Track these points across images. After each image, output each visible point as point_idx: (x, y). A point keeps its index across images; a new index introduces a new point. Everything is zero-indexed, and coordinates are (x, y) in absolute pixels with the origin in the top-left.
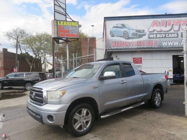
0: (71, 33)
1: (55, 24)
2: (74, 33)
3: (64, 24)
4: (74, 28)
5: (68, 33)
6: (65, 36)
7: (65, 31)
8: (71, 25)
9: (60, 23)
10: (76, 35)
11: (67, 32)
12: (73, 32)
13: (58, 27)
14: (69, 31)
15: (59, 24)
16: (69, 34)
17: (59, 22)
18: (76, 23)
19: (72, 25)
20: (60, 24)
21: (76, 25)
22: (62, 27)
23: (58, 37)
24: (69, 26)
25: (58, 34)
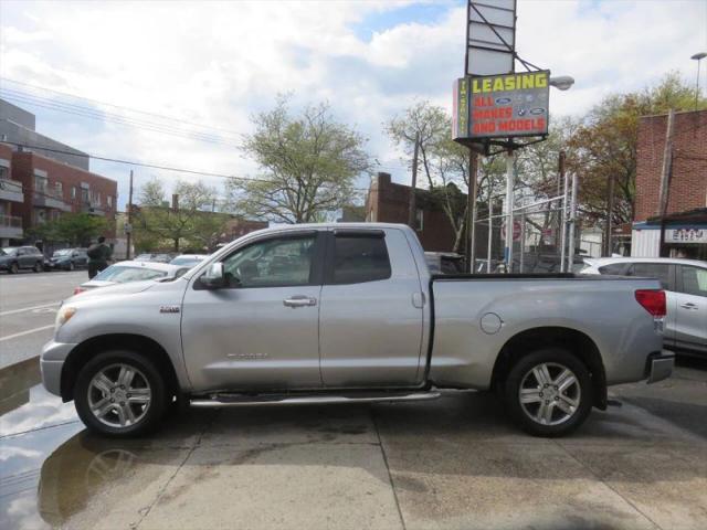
0: (518, 118)
1: (463, 92)
2: (529, 116)
3: (495, 89)
4: (529, 98)
5: (504, 120)
6: (494, 130)
7: (494, 114)
8: (519, 87)
9: (480, 86)
10: (536, 122)
11: (501, 116)
12: (523, 114)
13: (473, 101)
14: (508, 112)
15: (476, 90)
16: (509, 120)
17: (475, 82)
18: (538, 76)
19: (524, 87)
20: (479, 91)
21: (538, 85)
22: (486, 101)
23: (472, 136)
24: (510, 92)
25: (472, 126)
